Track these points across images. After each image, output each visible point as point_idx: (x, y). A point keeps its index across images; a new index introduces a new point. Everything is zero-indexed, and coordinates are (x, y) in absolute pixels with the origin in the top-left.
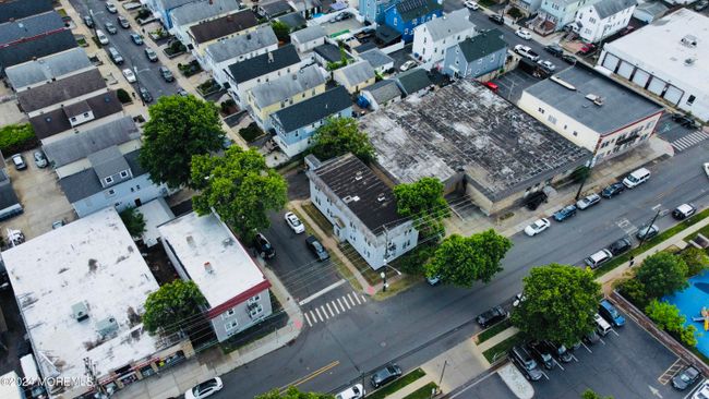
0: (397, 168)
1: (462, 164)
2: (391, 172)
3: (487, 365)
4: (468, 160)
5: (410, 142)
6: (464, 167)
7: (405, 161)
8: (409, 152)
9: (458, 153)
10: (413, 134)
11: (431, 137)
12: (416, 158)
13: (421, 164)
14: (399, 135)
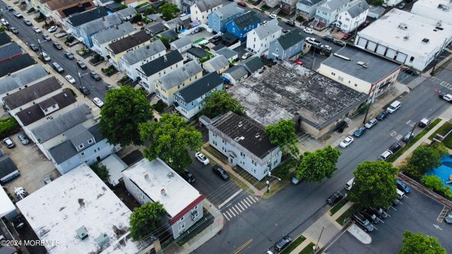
0: (259, 117)
1: (296, 110)
2: (256, 120)
3: (340, 227)
4: (300, 108)
5: (262, 101)
6: (298, 112)
7: (263, 113)
8: (263, 107)
9: (293, 104)
10: (263, 95)
11: (274, 97)
12: (269, 110)
13: (273, 114)
14: (254, 97)
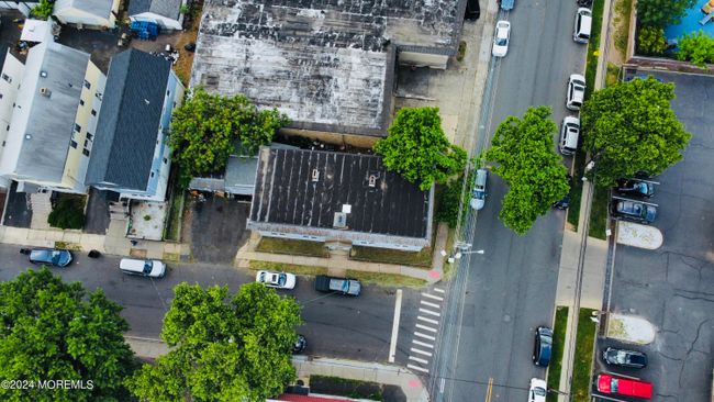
0: (319, 109)
2: (318, 120)
3: (604, 244)
5: (291, 54)
10: (280, 37)
